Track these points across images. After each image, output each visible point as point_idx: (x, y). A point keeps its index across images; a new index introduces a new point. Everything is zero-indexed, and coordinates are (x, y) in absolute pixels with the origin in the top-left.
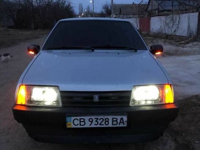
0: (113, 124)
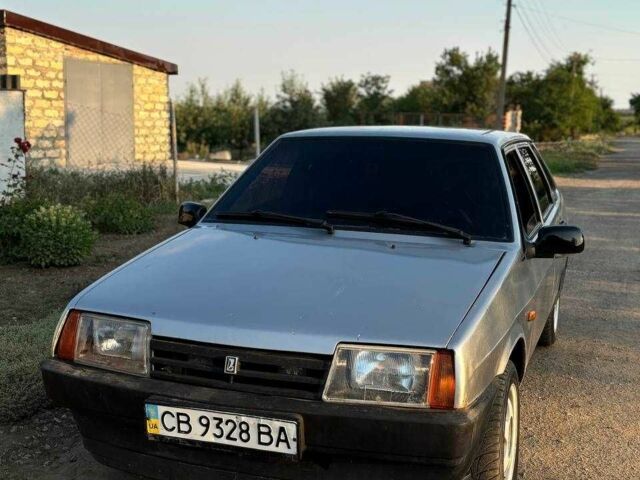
0: (260, 443)
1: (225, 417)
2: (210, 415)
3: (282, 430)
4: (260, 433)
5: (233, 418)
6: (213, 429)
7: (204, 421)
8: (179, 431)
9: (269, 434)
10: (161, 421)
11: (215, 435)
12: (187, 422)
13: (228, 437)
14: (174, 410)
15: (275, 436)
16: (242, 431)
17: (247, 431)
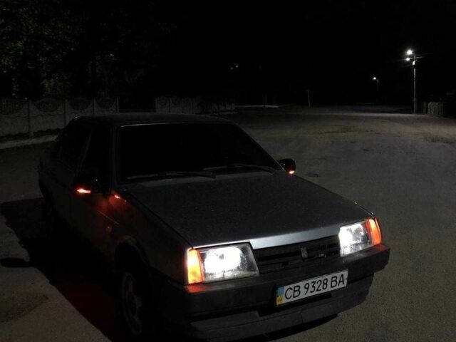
0: (332, 287)
1: (317, 280)
2: (310, 281)
3: (342, 276)
4: (332, 281)
5: (321, 279)
6: (311, 289)
7: (307, 286)
8: (294, 297)
9: (336, 281)
10: (286, 295)
11: (311, 292)
12: (299, 290)
13: (317, 290)
14: (292, 286)
15: (338, 281)
16: (324, 284)
17: (326, 284)
